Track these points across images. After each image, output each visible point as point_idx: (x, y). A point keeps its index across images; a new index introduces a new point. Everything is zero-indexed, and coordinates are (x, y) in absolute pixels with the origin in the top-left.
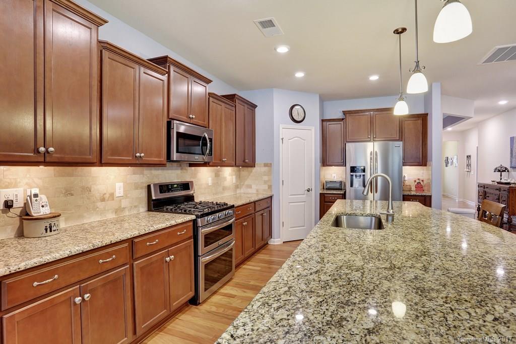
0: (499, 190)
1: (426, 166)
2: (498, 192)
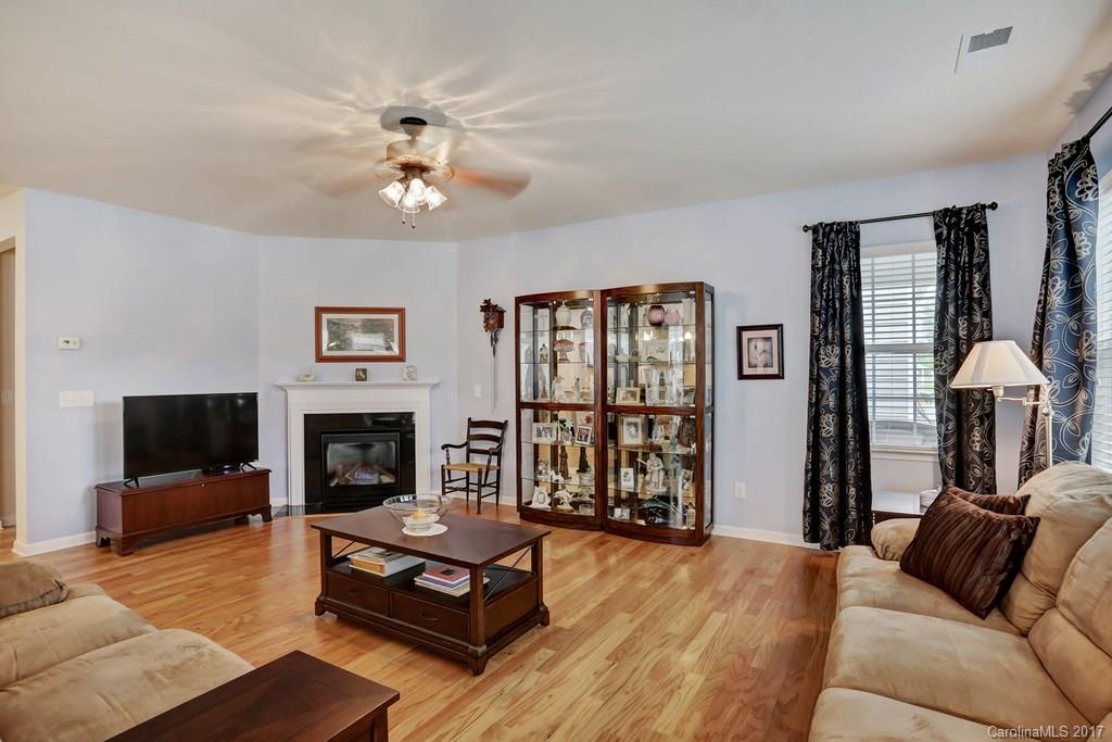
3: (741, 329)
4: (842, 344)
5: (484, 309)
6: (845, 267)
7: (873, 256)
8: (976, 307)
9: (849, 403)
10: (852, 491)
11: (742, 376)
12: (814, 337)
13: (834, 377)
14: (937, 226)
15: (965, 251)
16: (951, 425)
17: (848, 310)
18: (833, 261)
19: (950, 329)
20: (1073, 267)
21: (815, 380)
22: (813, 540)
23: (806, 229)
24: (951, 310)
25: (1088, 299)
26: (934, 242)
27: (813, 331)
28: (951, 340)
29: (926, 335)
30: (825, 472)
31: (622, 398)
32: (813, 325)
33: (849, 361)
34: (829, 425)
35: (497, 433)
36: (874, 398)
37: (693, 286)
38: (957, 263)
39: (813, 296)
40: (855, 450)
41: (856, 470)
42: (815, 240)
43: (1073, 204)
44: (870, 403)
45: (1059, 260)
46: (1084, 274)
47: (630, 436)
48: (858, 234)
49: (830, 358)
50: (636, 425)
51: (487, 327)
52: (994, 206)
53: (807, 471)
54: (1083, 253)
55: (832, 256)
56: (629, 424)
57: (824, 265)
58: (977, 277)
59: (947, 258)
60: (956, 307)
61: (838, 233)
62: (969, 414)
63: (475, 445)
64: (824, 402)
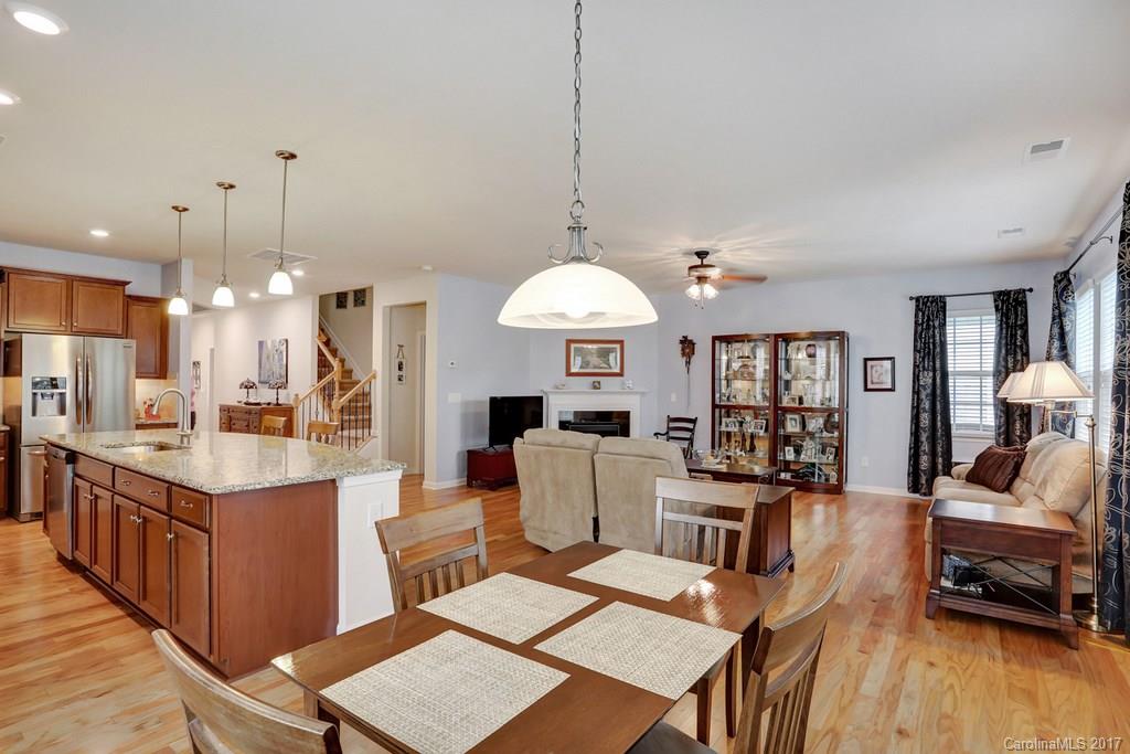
0: (249, 412)
1: (165, 378)
2: (247, 416)
3: (866, 360)
4: (934, 371)
5: (681, 342)
6: (937, 324)
7: (954, 316)
8: (1018, 351)
9: (938, 407)
10: (940, 460)
11: (866, 389)
12: (916, 366)
13: (929, 391)
14: (995, 301)
15: (1013, 317)
16: (1003, 420)
17: (938, 350)
18: (929, 319)
19: (1003, 363)
20: (1062, 336)
21: (916, 392)
22: (914, 492)
23: (911, 298)
24: (1003, 351)
25: (1070, 352)
26: (994, 309)
27: (915, 362)
28: (1003, 370)
29: (989, 366)
30: (923, 448)
31: (786, 402)
32: (915, 358)
33: (938, 380)
34: (925, 419)
35: (690, 426)
36: (955, 405)
37: (838, 333)
38: (1007, 323)
39: (915, 340)
40: (942, 435)
41: (942, 447)
42: (917, 306)
43: (1062, 303)
44: (952, 407)
45: (1056, 330)
46: (1068, 339)
47: (792, 426)
48: (945, 303)
49: (926, 379)
50: (795, 420)
51: (683, 354)
52: (1031, 290)
53: (910, 449)
54: (1067, 329)
55: (928, 317)
56: (791, 419)
57: (923, 322)
58: (1019, 332)
59: (1001, 321)
60: (1007, 351)
61: (932, 303)
62: (1014, 413)
63: (672, 434)
64: (922, 406)
